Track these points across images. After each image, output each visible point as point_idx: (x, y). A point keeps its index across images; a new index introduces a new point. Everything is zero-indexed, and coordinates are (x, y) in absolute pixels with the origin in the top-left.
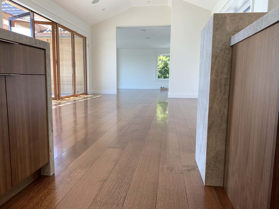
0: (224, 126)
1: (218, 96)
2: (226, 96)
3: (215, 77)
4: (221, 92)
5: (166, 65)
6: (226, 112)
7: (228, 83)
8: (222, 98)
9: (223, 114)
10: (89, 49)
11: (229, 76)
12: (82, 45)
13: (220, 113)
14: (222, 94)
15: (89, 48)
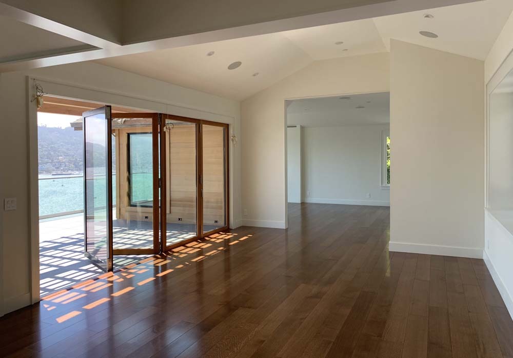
10: (233, 144)
15: (235, 143)
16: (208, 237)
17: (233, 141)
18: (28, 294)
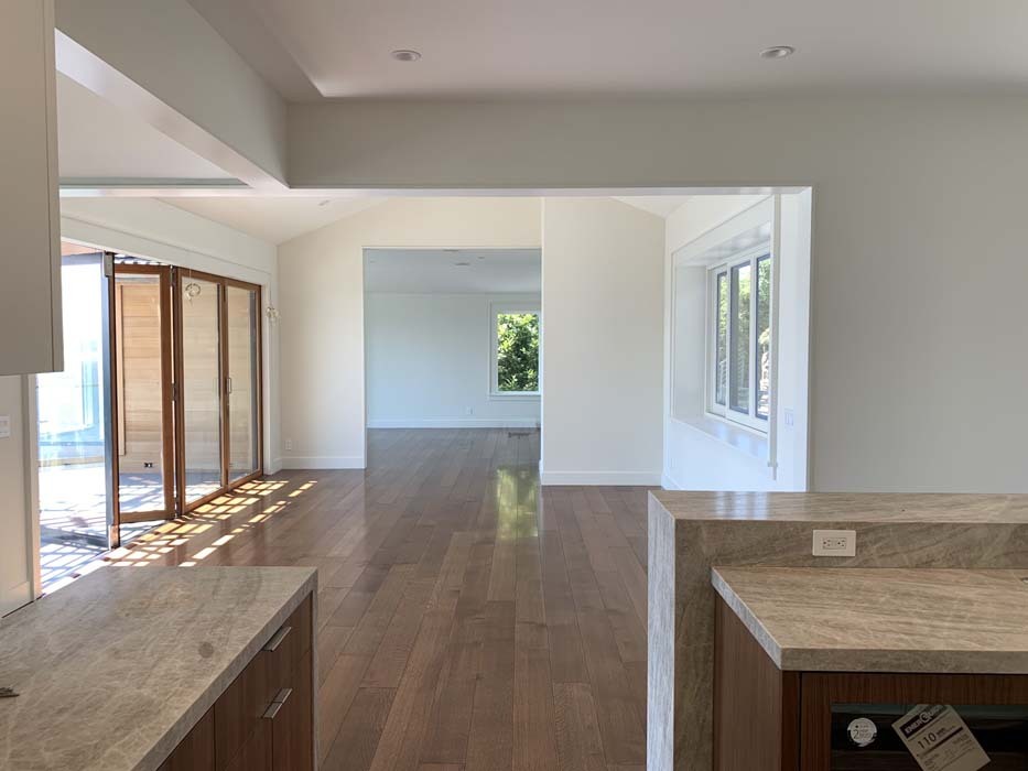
0: (708, 747)
1: (691, 684)
2: (709, 685)
3: (684, 646)
4: (697, 675)
5: (524, 339)
6: (711, 718)
7: (711, 658)
8: (699, 688)
9: (704, 721)
10: (270, 322)
11: (712, 644)
12: (248, 310)
13: (698, 720)
14: (699, 680)
15: (273, 319)
16: (237, 488)
17: (270, 316)
18: (27, 584)
